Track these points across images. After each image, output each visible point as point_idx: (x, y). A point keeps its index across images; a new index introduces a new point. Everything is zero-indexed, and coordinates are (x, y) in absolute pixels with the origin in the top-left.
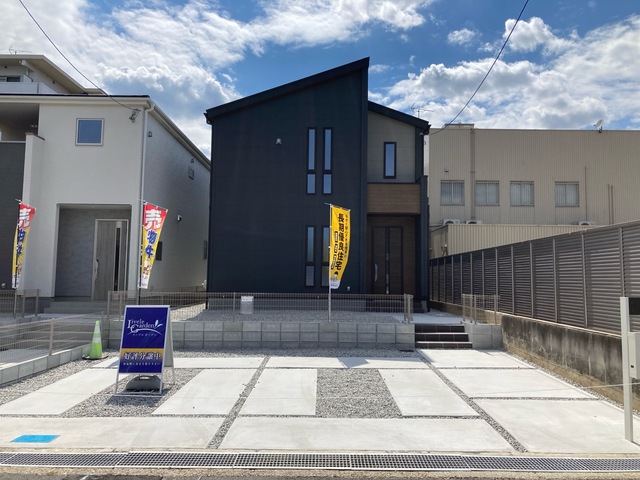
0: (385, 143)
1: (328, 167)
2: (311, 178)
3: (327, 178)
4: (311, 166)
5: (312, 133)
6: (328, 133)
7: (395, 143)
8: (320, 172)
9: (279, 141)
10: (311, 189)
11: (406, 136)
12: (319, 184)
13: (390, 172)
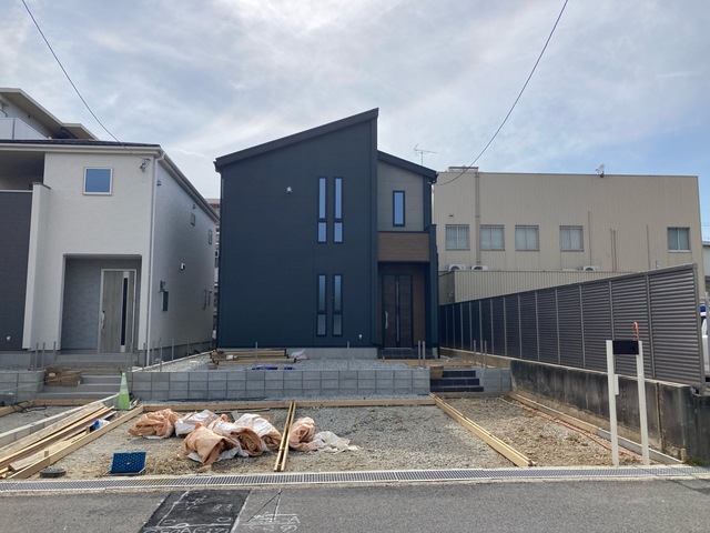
0: (394, 192)
1: (338, 215)
2: (322, 227)
3: (338, 227)
4: (322, 215)
5: (322, 182)
6: (338, 182)
7: (404, 192)
8: (330, 220)
9: (289, 189)
10: (322, 237)
11: (414, 186)
12: (330, 232)
13: (399, 220)
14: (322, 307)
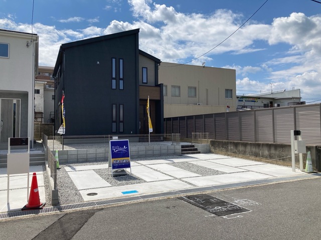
0: (143, 68)
1: (121, 77)
2: (114, 82)
3: (121, 82)
4: (114, 76)
5: (114, 60)
6: (121, 61)
7: (147, 68)
8: (118, 79)
9: (98, 63)
10: (114, 87)
11: (151, 65)
12: (118, 85)
13: (145, 81)
14: (114, 119)
